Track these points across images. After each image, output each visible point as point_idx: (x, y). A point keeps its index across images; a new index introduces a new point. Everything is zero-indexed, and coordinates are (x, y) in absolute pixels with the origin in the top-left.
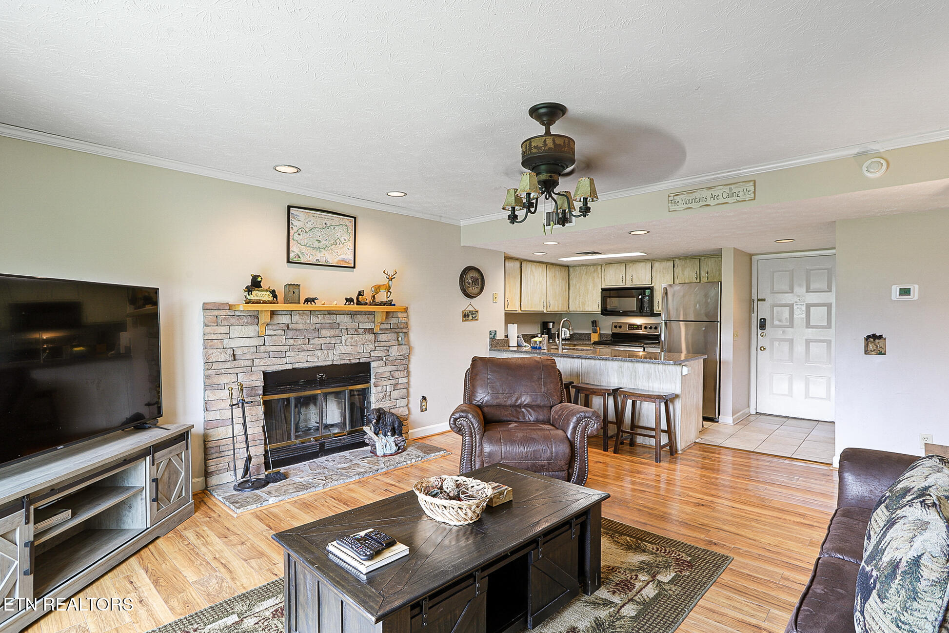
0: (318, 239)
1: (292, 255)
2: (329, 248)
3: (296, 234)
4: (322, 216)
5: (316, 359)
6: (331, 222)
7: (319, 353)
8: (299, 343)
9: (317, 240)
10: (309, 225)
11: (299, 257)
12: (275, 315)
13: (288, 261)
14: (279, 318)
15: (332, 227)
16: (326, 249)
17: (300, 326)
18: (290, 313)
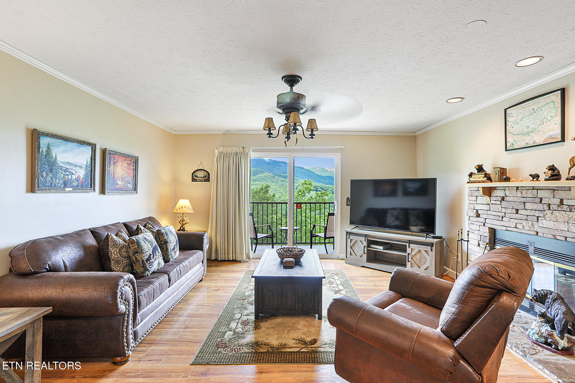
0: (527, 125)
1: (508, 145)
2: (536, 130)
3: (511, 128)
4: (529, 104)
5: (521, 228)
6: (537, 106)
7: (524, 223)
8: (509, 212)
9: (526, 127)
10: (519, 118)
11: (513, 145)
12: (495, 191)
13: (506, 150)
14: (497, 192)
15: (539, 110)
16: (534, 132)
17: (511, 199)
18: (504, 189)
